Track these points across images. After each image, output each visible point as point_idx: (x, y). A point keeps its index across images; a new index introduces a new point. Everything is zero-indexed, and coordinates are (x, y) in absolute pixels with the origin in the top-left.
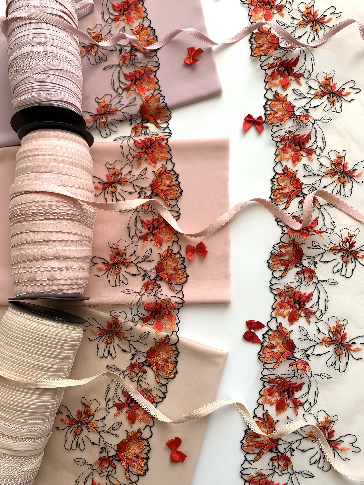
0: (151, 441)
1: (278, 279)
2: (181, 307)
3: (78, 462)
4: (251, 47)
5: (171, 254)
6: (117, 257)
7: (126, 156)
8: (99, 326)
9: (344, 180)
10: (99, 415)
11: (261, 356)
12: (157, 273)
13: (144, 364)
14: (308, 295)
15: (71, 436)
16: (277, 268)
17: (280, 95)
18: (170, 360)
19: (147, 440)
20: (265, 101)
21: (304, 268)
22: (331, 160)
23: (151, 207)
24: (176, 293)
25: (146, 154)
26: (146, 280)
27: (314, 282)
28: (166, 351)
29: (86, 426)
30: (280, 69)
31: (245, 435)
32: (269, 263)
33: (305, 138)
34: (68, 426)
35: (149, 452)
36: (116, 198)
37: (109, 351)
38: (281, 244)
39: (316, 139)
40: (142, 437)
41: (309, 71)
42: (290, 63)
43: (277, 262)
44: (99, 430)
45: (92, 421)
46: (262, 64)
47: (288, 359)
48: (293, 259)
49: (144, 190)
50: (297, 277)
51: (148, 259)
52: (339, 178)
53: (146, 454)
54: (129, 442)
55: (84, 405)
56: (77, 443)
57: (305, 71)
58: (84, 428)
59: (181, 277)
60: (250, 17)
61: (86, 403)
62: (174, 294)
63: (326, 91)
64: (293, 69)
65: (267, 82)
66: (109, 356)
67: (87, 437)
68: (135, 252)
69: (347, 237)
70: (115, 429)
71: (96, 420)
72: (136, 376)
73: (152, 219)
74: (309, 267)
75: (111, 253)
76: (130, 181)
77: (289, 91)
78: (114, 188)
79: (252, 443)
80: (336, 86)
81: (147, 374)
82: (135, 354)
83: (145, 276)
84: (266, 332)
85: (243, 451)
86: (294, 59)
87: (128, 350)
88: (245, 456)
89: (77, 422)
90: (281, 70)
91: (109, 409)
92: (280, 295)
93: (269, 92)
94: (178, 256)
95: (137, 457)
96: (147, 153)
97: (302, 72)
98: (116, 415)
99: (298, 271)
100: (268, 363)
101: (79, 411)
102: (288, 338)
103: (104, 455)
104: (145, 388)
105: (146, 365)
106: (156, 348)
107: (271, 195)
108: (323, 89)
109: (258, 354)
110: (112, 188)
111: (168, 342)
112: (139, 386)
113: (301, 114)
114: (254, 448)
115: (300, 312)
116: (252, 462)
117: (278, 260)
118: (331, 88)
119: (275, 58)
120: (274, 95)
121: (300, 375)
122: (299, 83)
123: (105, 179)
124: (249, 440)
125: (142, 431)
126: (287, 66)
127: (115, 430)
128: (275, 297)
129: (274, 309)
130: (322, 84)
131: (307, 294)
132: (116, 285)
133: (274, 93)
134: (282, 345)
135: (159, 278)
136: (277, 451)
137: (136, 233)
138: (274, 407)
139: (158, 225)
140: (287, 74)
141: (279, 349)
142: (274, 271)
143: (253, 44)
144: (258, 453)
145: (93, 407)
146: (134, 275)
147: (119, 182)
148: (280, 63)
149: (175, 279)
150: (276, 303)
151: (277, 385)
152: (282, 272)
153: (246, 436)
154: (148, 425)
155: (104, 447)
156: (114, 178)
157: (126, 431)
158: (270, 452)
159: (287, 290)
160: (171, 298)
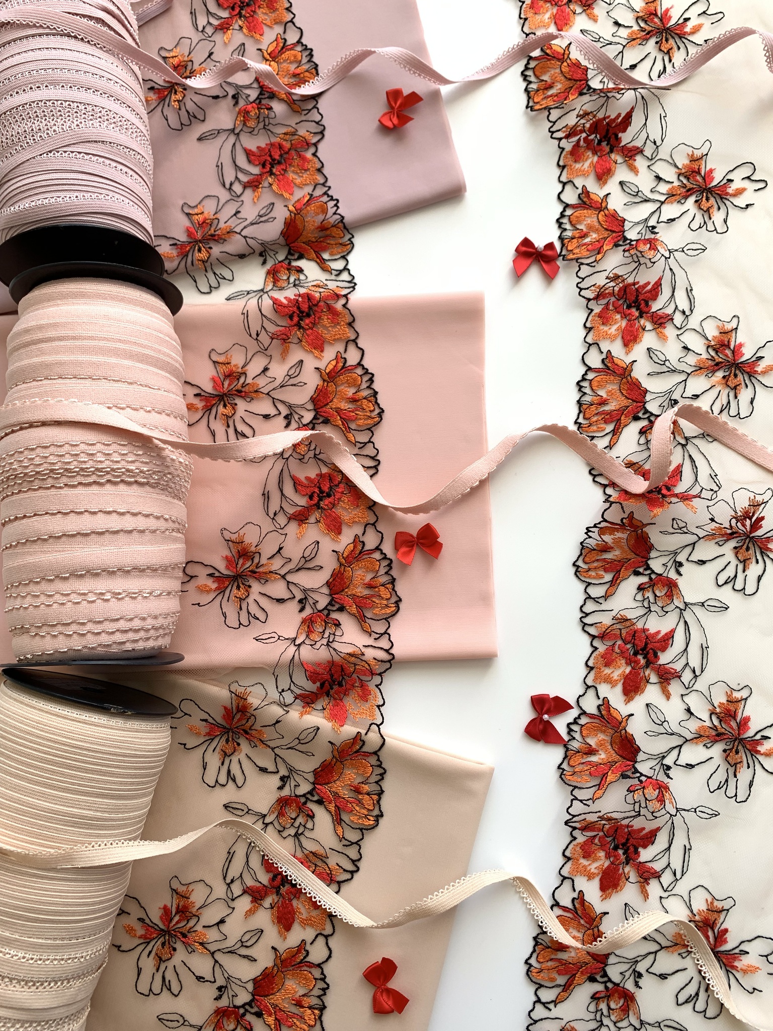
0: (328, 969)
1: (598, 602)
2: (387, 669)
3: (168, 1021)
4: (526, 90)
5: (361, 553)
6: (241, 561)
7: (254, 336)
8: (206, 716)
9: (736, 381)
10: (210, 916)
11: (565, 772)
12: (331, 595)
13: (307, 799)
14: (663, 637)
15: (148, 964)
16: (594, 578)
17: (592, 196)
18: (366, 788)
19: (319, 966)
20: (560, 208)
21: (653, 576)
22: (707, 339)
23: (315, 449)
24: (375, 639)
25: (299, 329)
26: (308, 611)
27: (677, 607)
28: (357, 768)
29: (183, 939)
30: (592, 137)
31: (534, 947)
32: (578, 567)
33: (650, 291)
34: (142, 941)
35: (325, 994)
36: (236, 430)
37: (229, 772)
38: (603, 524)
39: (673, 292)
40: (307, 959)
41: (655, 143)
42: (613, 125)
43: (595, 564)
44: (212, 948)
45: (195, 929)
46: (551, 127)
47: (624, 776)
48: (629, 557)
49: (296, 409)
50: (639, 597)
51: (311, 565)
52: (724, 377)
53: (319, 997)
54: (280, 973)
55: (177, 893)
56: (164, 978)
57: (645, 143)
58: (179, 946)
59: (385, 602)
60: (522, 21)
61: (181, 889)
62: (370, 641)
63: (691, 186)
64: (621, 138)
65: (564, 167)
66: (230, 782)
67: (185, 964)
68: (281, 549)
69: (747, 506)
70: (248, 944)
71: (204, 927)
72: (292, 825)
73: (317, 475)
74: (665, 575)
75: (226, 553)
76: (265, 390)
77: (612, 186)
78: (229, 407)
79: (550, 964)
80: (715, 174)
81: (315, 820)
82: (288, 777)
83: (304, 601)
84: (575, 719)
85: (532, 981)
86: (623, 116)
87: (271, 768)
88: (536, 994)
89: (162, 933)
90: (592, 140)
91: (233, 900)
92: (602, 637)
93: (568, 188)
94: (377, 556)
95: (299, 1004)
96: (303, 327)
97: (638, 143)
98: (250, 913)
99: (642, 584)
100: (580, 788)
101: (165, 908)
102: (624, 731)
103: (224, 1002)
104: (311, 852)
105: (311, 801)
106: (333, 763)
107: (578, 418)
108: (685, 181)
109: (559, 767)
110: (225, 406)
111: (361, 747)
112: (298, 848)
113: (639, 237)
114: (556, 976)
115: (647, 674)
116: (551, 1006)
117: (597, 560)
118: (704, 178)
119: (581, 113)
120: (579, 195)
121: (652, 813)
122: (634, 170)
123: (208, 387)
124: (544, 958)
125: (308, 947)
126: (608, 131)
127: (247, 947)
128: (592, 642)
129: (592, 668)
130: (683, 171)
131: (662, 633)
132: (240, 624)
133: (580, 191)
134: (610, 747)
135: (337, 606)
136: (606, 979)
137: (281, 507)
138: (596, 883)
139: (331, 488)
140: (607, 149)
141: (603, 756)
142: (589, 584)
143: (530, 82)
144: (565, 985)
145: (198, 897)
146: (280, 601)
147: (240, 393)
148: (591, 125)
149: (373, 606)
150: (594, 655)
151: (601, 834)
152: (607, 586)
153: (536, 948)
154: (321, 934)
155: (224, 985)
156: (229, 385)
157: (273, 948)
158: (590, 981)
159: (618, 626)
160: (364, 650)
